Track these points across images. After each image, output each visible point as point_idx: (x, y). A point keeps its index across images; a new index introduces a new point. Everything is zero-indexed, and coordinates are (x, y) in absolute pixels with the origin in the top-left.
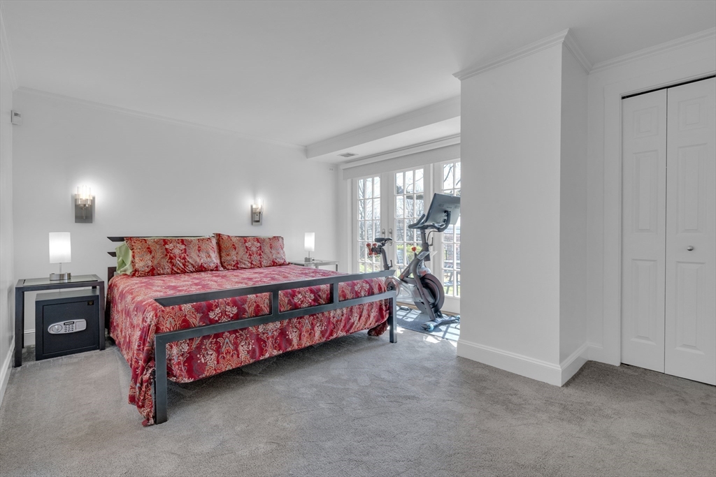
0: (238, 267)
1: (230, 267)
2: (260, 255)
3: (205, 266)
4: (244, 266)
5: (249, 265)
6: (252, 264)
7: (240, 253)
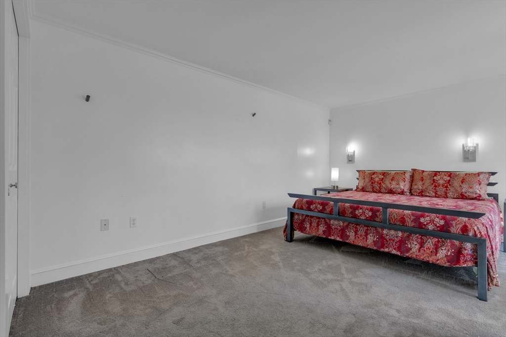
0: (422, 194)
1: (415, 194)
2: (447, 187)
3: (394, 190)
4: (428, 194)
5: (434, 194)
6: (436, 194)
7: (425, 184)
